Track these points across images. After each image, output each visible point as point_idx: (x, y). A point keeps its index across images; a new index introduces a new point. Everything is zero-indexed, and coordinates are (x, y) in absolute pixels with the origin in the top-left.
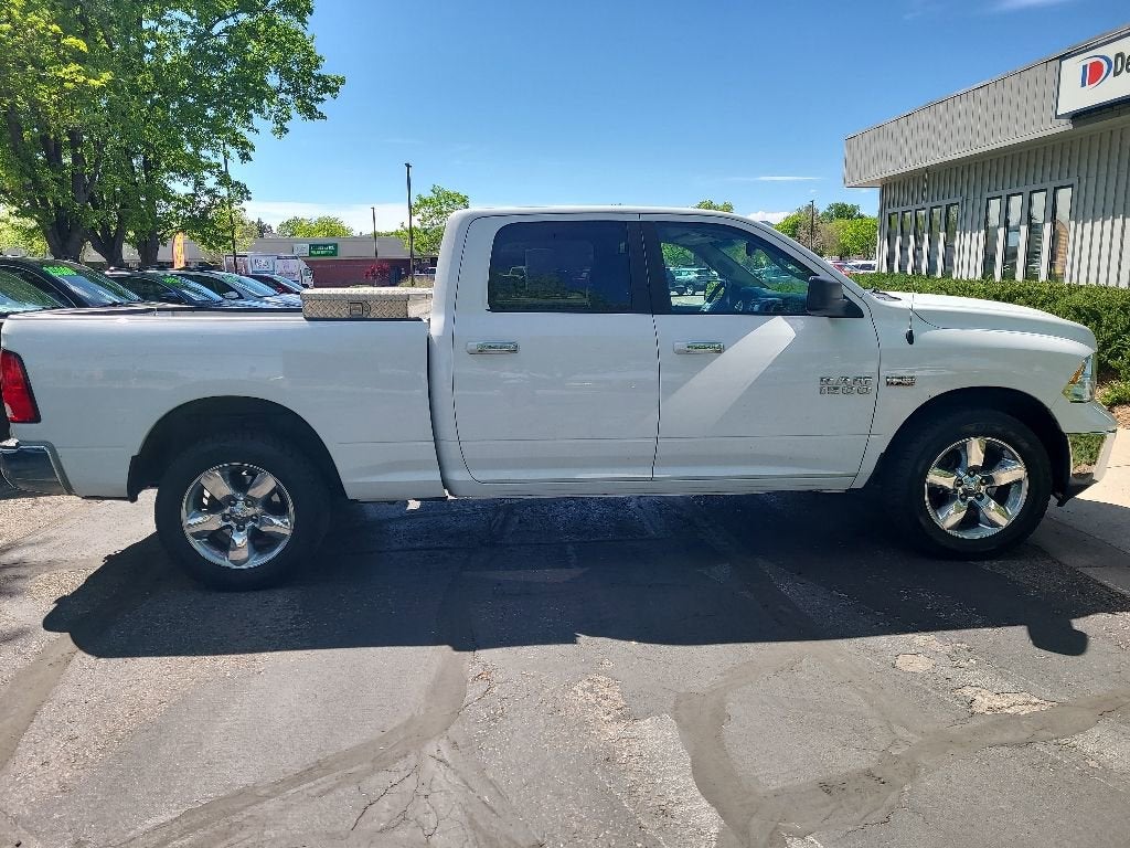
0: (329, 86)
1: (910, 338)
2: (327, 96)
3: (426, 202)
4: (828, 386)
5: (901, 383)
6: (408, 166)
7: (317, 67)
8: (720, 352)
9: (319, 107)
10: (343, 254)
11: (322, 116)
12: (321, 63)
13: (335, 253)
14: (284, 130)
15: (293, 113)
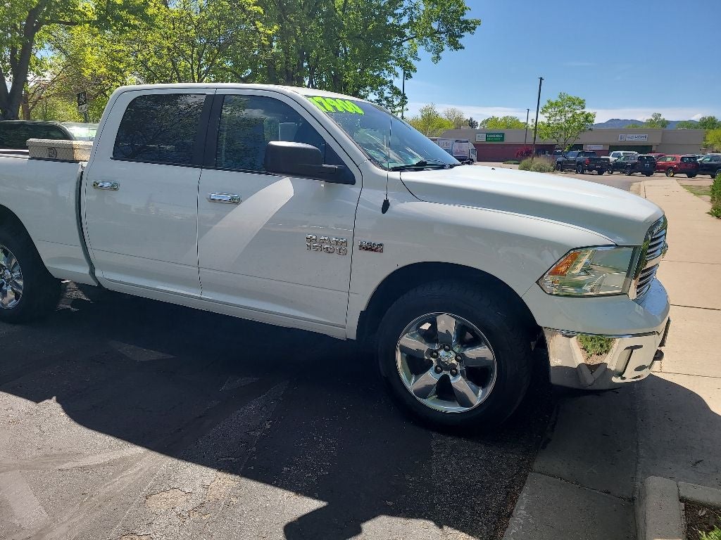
0: (469, 27)
1: (386, 206)
2: (466, 34)
3: (552, 104)
4: (315, 244)
5: (370, 248)
6: (541, 79)
7: (463, 15)
8: (237, 203)
9: (461, 41)
10: (508, 140)
11: (462, 48)
12: (466, 12)
13: (502, 139)
14: (439, 58)
15: (445, 47)
